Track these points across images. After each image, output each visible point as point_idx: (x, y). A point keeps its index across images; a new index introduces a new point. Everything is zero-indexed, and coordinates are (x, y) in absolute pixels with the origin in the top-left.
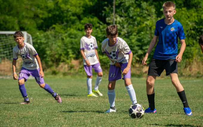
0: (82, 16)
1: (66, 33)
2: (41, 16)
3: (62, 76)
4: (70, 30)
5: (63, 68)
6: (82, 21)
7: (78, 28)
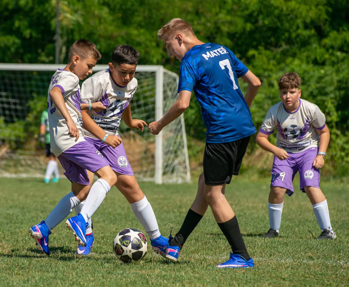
0: (326, 28)
1: (282, 69)
2: (225, 29)
3: (255, 177)
4: (291, 63)
5: (264, 159)
6: (326, 41)
7: (313, 57)
